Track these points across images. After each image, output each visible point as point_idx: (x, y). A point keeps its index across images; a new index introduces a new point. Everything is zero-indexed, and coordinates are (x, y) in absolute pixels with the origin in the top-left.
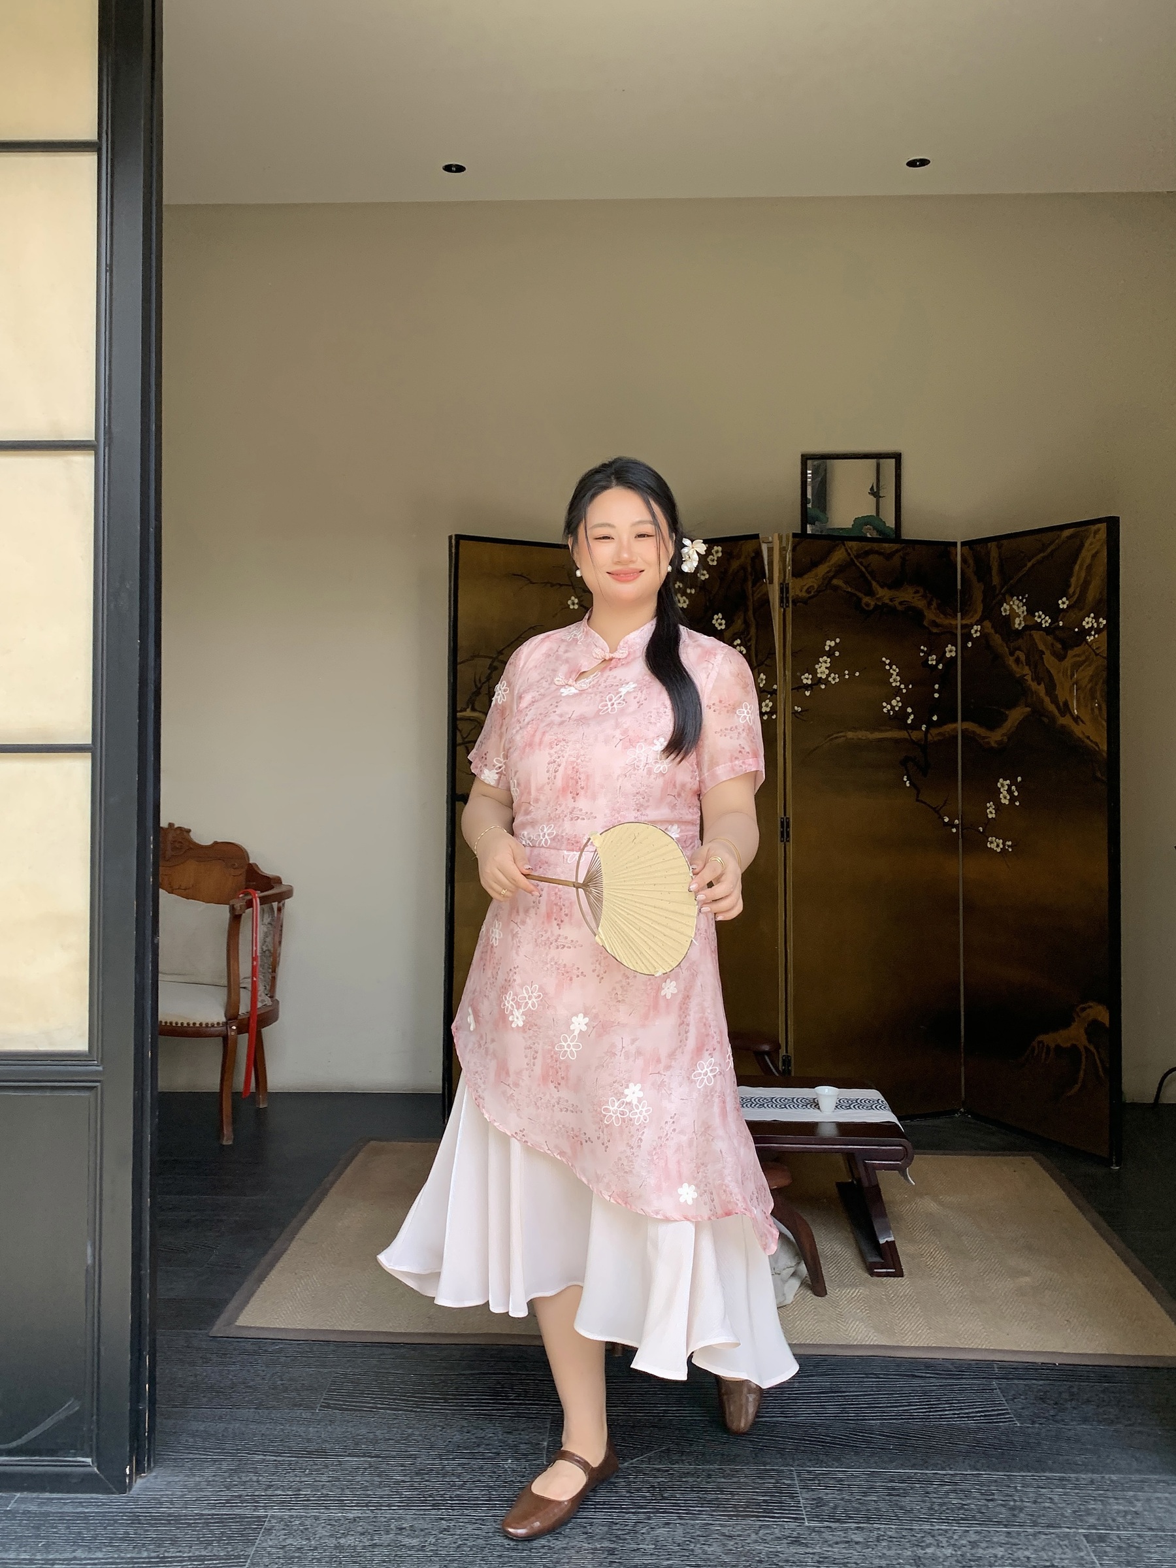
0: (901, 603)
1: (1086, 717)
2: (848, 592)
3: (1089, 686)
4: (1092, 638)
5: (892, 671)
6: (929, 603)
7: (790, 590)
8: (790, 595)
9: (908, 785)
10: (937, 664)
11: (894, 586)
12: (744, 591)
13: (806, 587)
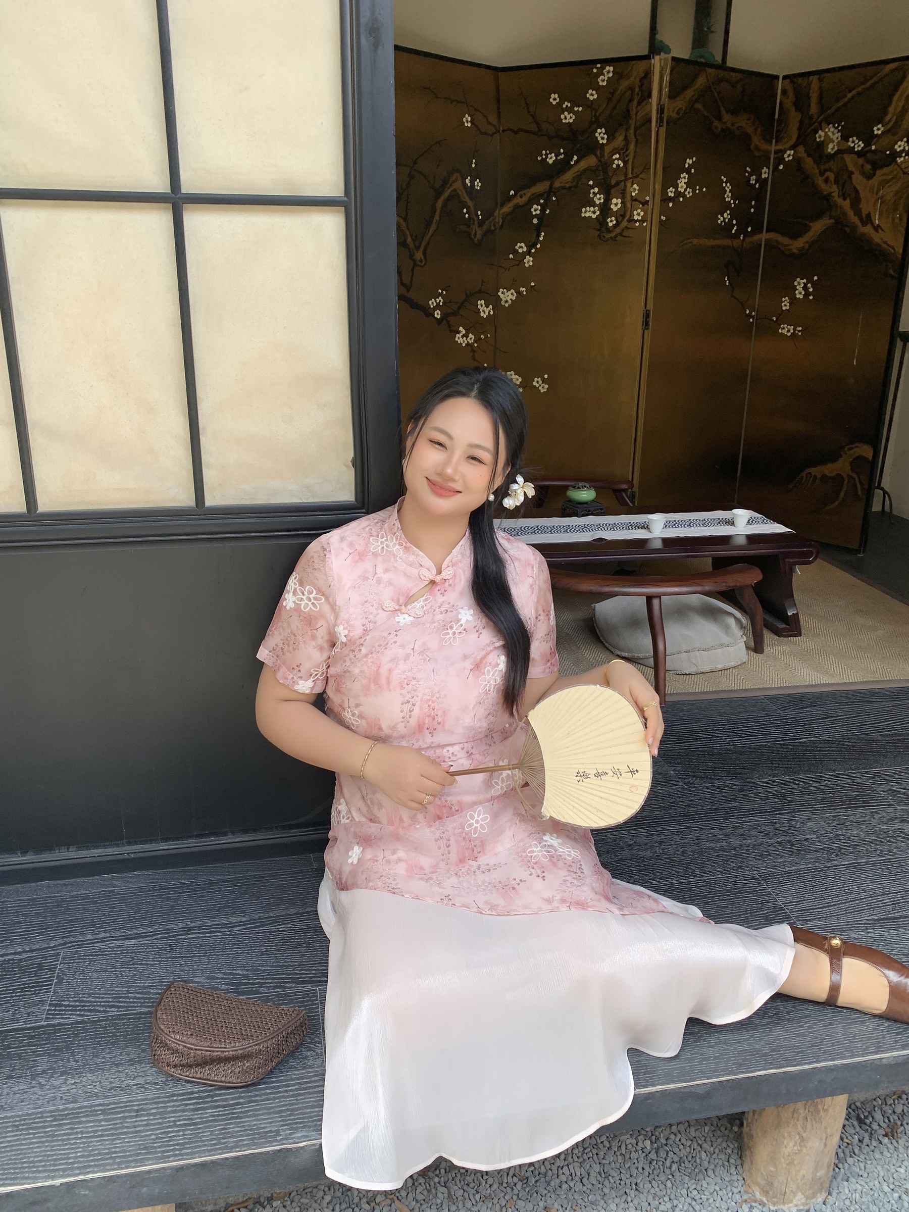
0: (738, 128)
1: (886, 226)
2: (705, 116)
3: (893, 200)
4: (902, 159)
5: (726, 188)
6: (756, 129)
7: (666, 110)
8: (665, 116)
9: (727, 284)
10: (756, 184)
11: (734, 112)
12: (628, 111)
13: (677, 109)
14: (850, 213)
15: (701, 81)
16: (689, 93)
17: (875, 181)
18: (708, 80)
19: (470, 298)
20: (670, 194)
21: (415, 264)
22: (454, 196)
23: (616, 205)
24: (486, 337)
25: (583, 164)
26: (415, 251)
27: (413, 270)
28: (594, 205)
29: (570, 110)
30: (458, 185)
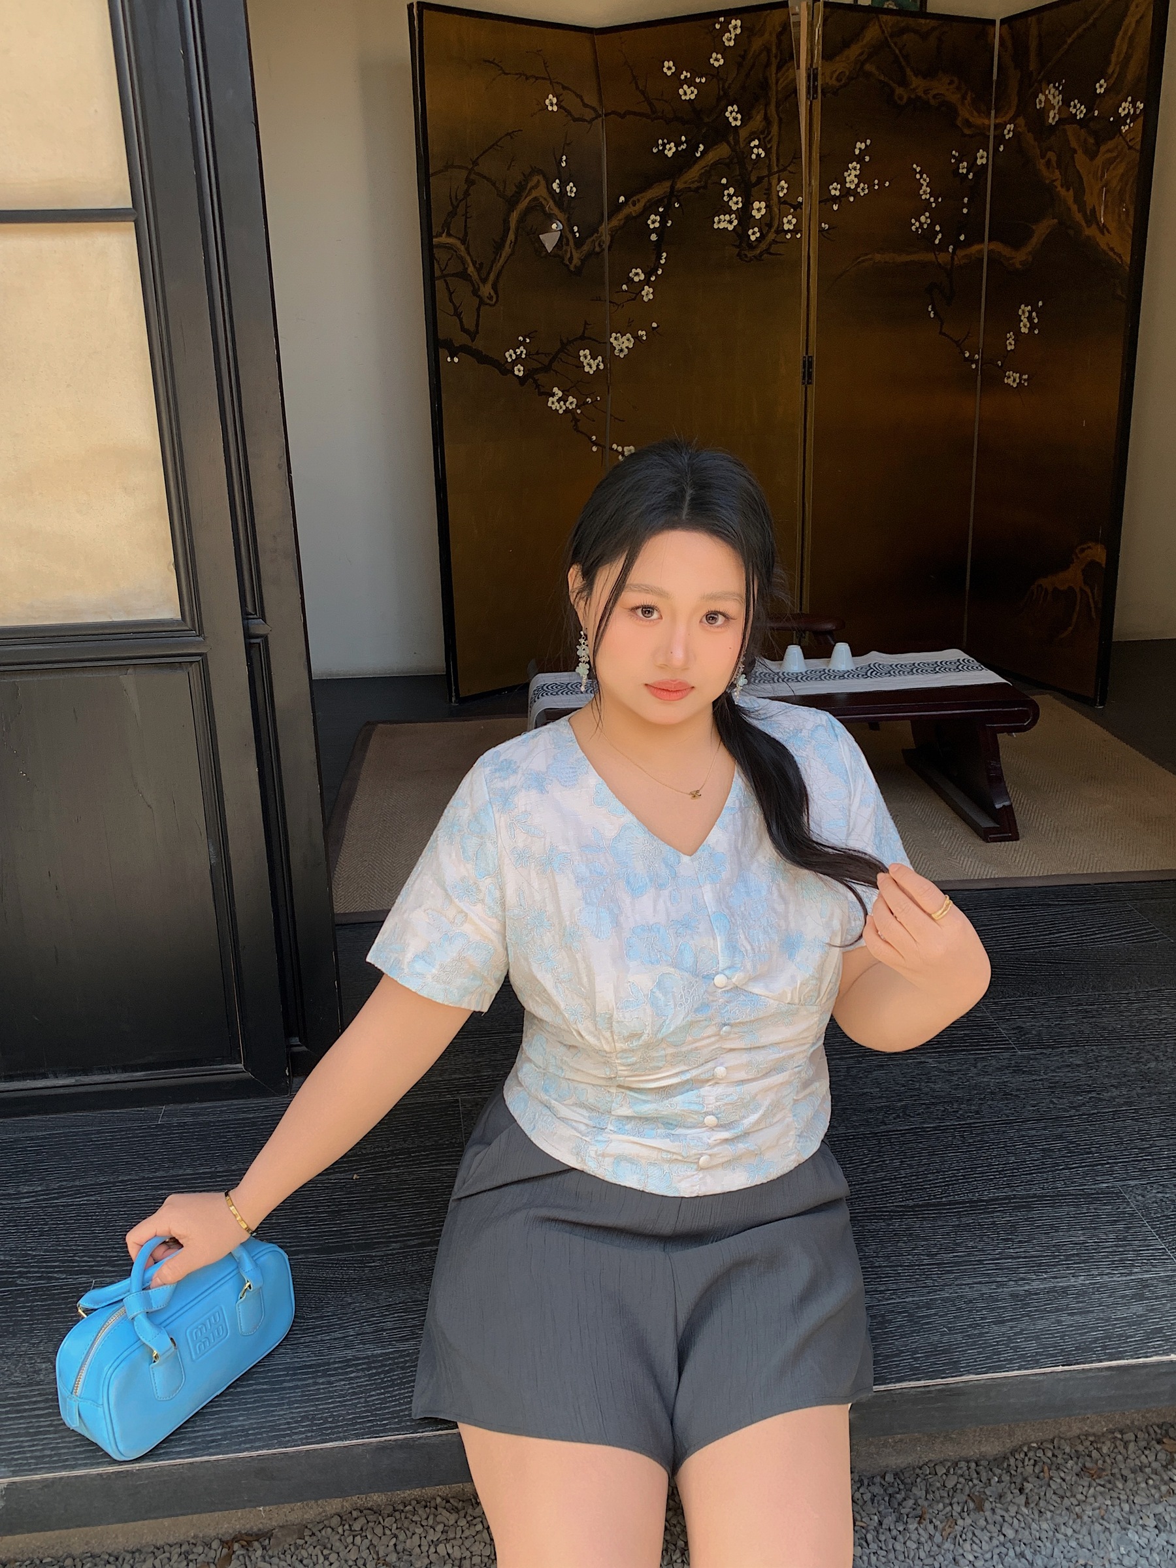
0: (934, 97)
1: (1112, 226)
2: (880, 81)
3: (1119, 188)
4: (1127, 127)
5: (922, 181)
6: (964, 98)
7: (819, 77)
8: (820, 83)
9: (932, 316)
10: (968, 173)
11: (928, 74)
12: (766, 79)
13: (837, 73)
14: (1074, 208)
15: (872, 33)
16: (854, 51)
17: (1099, 160)
18: (883, 32)
19: (568, 347)
20: (833, 192)
21: (482, 302)
22: (536, 206)
23: (759, 210)
24: (594, 401)
25: (712, 157)
26: (481, 285)
27: (478, 310)
28: (730, 212)
29: (690, 82)
30: (541, 192)
